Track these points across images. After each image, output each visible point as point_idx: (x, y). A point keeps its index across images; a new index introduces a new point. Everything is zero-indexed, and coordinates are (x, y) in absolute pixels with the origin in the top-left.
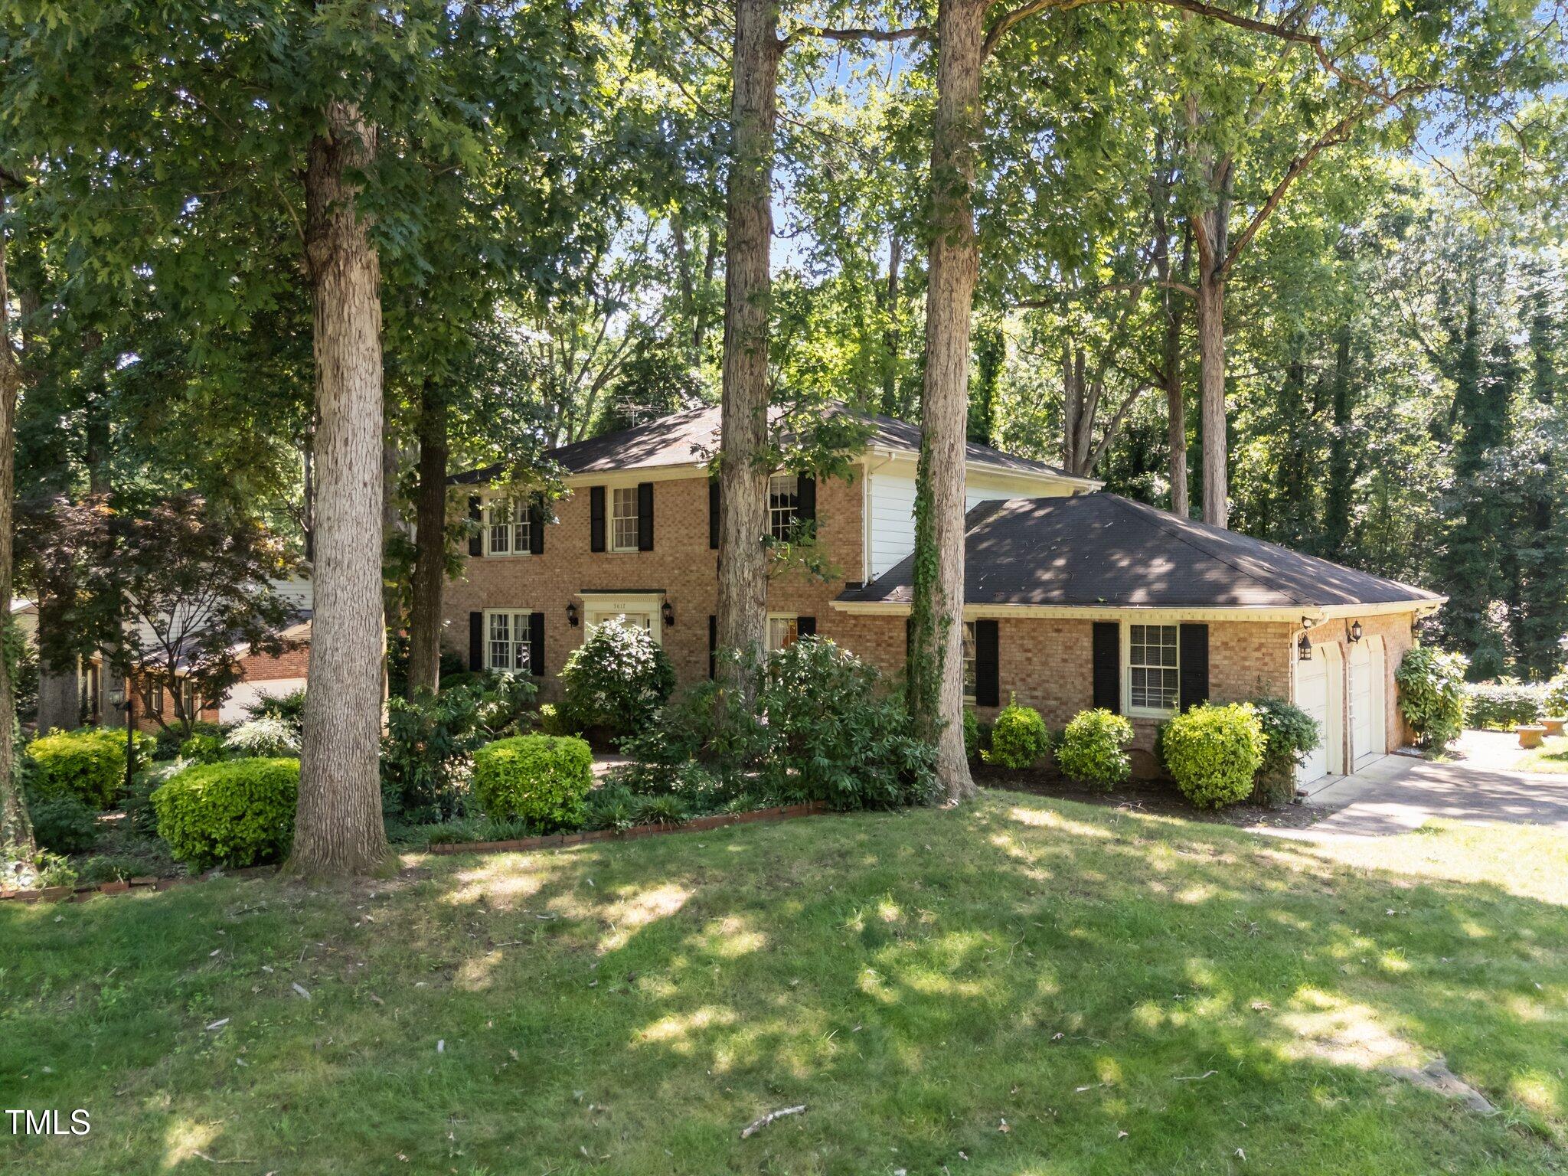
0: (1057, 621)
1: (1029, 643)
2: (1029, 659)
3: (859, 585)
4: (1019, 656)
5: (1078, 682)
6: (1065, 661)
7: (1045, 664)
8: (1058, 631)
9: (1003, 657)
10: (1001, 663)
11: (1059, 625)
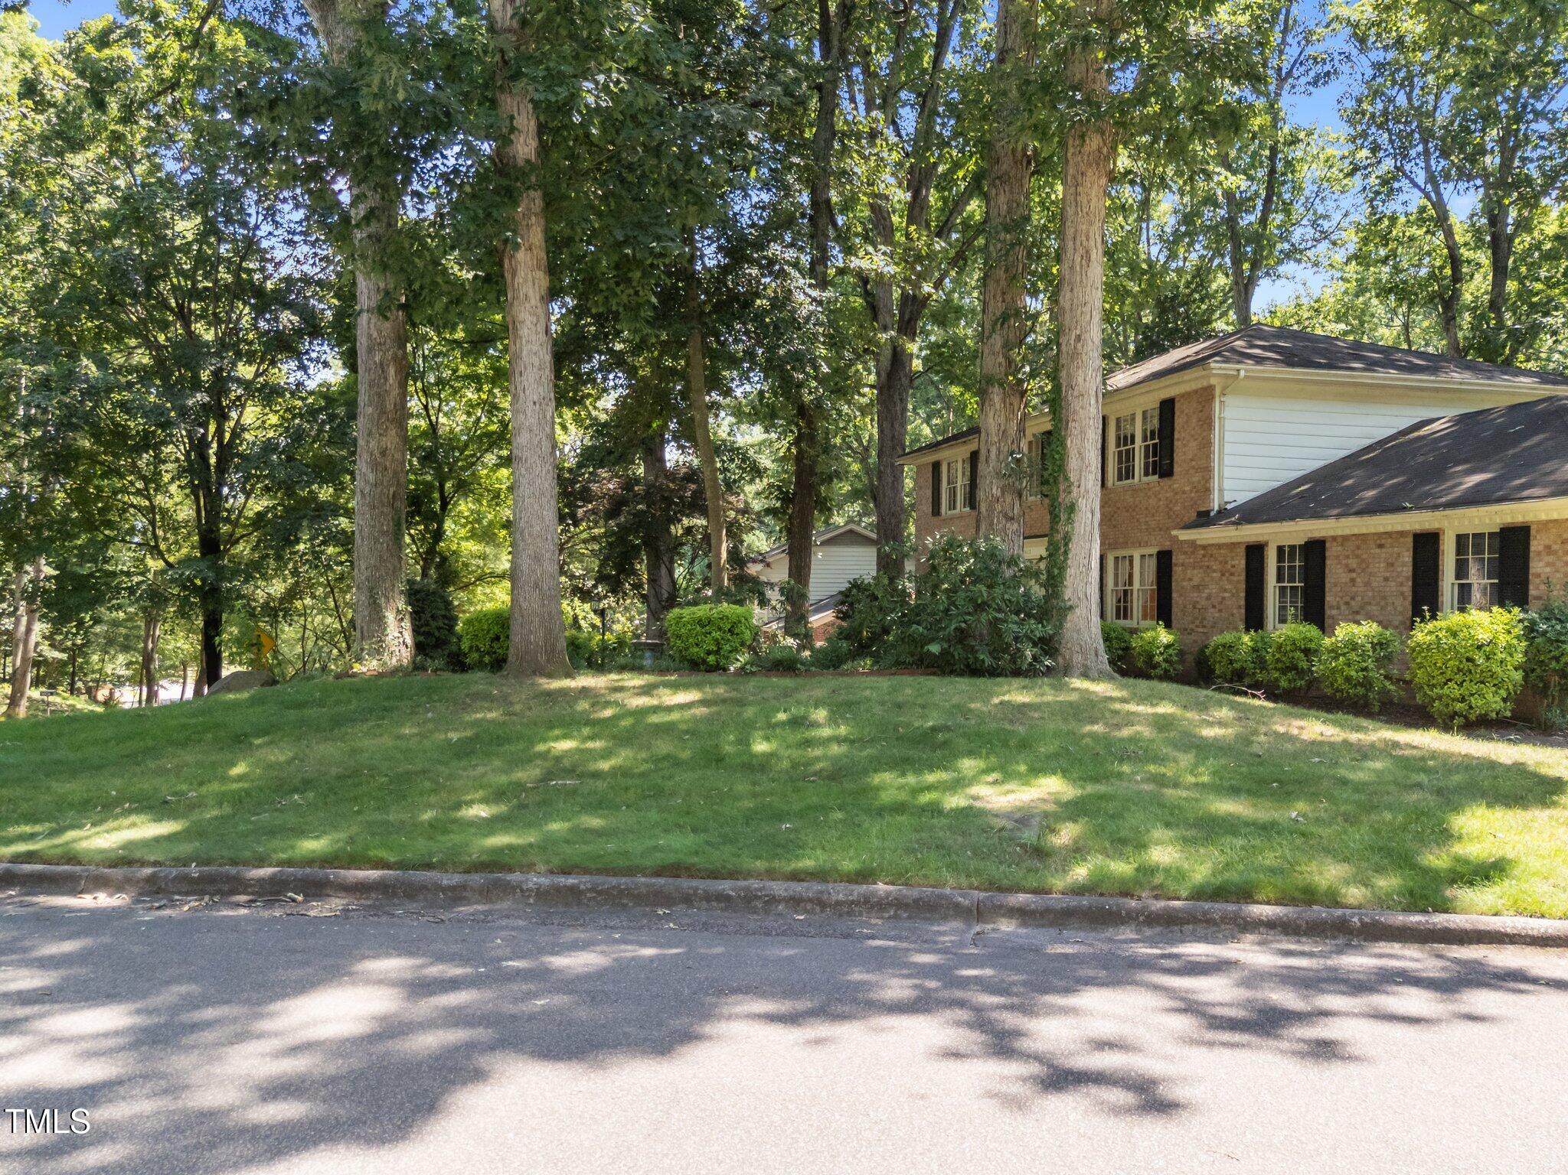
0: (1380, 535)
1: (1353, 563)
2: (1353, 580)
3: (1208, 512)
4: (1344, 577)
5: (1399, 602)
6: (1386, 579)
7: (1367, 584)
8: (1381, 546)
9: (1330, 580)
10: (1328, 586)
11: (1382, 540)
